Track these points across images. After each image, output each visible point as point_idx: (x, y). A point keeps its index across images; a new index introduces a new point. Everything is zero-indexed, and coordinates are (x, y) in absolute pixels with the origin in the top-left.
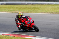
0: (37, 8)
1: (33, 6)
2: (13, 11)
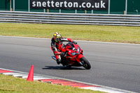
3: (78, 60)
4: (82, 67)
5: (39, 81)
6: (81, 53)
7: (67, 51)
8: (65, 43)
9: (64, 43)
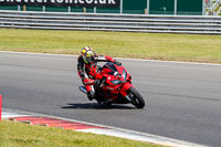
0: (116, 44)
1: (106, 36)
2: (47, 47)
3: (122, 93)
4: (130, 105)
5: (11, 119)
6: (129, 81)
7: (105, 78)
8: (101, 64)
9: (98, 64)
